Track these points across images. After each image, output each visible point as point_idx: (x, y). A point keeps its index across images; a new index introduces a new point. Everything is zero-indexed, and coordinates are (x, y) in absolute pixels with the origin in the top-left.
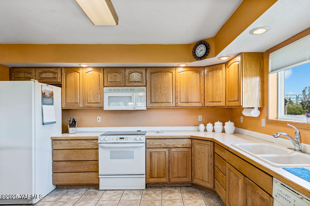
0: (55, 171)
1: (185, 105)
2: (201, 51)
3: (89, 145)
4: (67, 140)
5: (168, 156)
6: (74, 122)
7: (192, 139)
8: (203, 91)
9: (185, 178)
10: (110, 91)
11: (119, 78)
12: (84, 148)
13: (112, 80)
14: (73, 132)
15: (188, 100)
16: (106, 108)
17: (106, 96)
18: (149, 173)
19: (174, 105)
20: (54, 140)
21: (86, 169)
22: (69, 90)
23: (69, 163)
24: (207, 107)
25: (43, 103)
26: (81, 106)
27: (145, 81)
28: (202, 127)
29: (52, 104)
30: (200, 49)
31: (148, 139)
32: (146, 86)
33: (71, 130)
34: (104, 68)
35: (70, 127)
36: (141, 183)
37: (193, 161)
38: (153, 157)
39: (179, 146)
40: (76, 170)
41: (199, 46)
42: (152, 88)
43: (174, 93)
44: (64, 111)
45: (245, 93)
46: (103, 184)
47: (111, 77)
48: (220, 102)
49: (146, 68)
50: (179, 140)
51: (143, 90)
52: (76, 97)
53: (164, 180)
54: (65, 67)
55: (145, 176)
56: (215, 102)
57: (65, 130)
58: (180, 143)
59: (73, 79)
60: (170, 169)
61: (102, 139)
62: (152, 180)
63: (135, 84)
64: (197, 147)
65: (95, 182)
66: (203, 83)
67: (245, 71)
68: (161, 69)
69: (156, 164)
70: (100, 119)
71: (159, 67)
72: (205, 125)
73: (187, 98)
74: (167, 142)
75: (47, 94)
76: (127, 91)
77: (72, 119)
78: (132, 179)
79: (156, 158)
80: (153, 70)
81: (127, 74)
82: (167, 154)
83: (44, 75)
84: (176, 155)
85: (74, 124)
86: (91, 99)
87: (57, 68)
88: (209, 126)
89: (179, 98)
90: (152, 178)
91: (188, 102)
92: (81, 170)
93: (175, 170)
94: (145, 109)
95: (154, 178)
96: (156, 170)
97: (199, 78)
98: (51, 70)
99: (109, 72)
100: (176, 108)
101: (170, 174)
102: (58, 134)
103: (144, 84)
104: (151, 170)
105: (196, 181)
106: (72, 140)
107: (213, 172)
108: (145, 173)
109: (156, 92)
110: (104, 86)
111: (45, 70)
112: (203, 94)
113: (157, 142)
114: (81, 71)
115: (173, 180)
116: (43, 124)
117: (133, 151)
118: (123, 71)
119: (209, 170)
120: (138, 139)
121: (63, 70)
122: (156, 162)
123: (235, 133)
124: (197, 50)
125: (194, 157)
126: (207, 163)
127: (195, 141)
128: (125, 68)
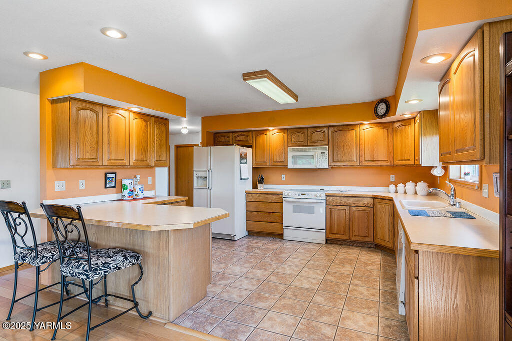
0: (248, 219)
1: (370, 163)
2: (382, 109)
3: (275, 198)
4: (257, 194)
5: (348, 214)
6: (262, 179)
7: (374, 198)
8: (391, 149)
9: (366, 238)
10: (294, 150)
11: (302, 138)
12: (271, 201)
13: (295, 141)
14: (262, 188)
15: (374, 159)
16: (290, 166)
17: (290, 155)
18: (329, 229)
19: (358, 163)
20: (247, 193)
21: (272, 220)
22: (258, 150)
23: (259, 213)
24: (396, 165)
25: (241, 163)
26: (268, 164)
27: (327, 140)
28: (392, 187)
29: (246, 163)
30: (381, 107)
31: (328, 196)
32: (328, 145)
33: (259, 186)
34: (288, 129)
35: (259, 183)
36: (321, 237)
37: (375, 221)
38: (333, 214)
39: (359, 205)
40: (265, 220)
41: (380, 104)
42: (335, 147)
43: (358, 151)
44: (254, 169)
45: (424, 152)
46: (287, 234)
47: (294, 138)
48: (409, 160)
49: (328, 127)
50: (359, 198)
51: (326, 149)
52: (264, 157)
53: (344, 237)
54: (255, 131)
55: (325, 231)
56: (404, 160)
57: (255, 187)
58: (362, 202)
59: (261, 141)
60: (351, 227)
61: (286, 194)
62: (331, 236)
63: (317, 144)
64: (379, 206)
65: (280, 232)
66: (392, 140)
67: (424, 130)
68: (344, 128)
69: (336, 221)
70: (284, 177)
71: (341, 125)
72: (396, 187)
73: (372, 155)
74: (347, 200)
75: (243, 155)
76: (309, 150)
77: (260, 176)
78: (312, 232)
79: (336, 215)
80: (336, 129)
81: (309, 133)
82: (347, 211)
83: (238, 138)
84: (356, 214)
85: (261, 181)
86: (277, 159)
87: (250, 131)
88: (401, 187)
89: (363, 156)
90: (332, 233)
91: (373, 161)
92: (268, 220)
93: (356, 229)
94: (327, 167)
95: (334, 234)
96: (336, 226)
97: (387, 134)
98: (243, 133)
99: (293, 133)
100: (361, 167)
101: (351, 232)
102: (249, 188)
103: (327, 143)
104: (331, 227)
105: (378, 241)
106: (261, 194)
107: (393, 231)
108: (324, 228)
109: (338, 151)
110: (288, 147)
111: (239, 133)
112: (391, 152)
113: (337, 200)
114: (268, 133)
115: (353, 238)
116: (241, 179)
117: (314, 207)
118: (305, 131)
119: (389, 230)
120: (318, 195)
121: (254, 132)
122: (336, 218)
123: (429, 194)
124: (378, 108)
125: (376, 217)
126: (387, 222)
127: (377, 200)
128: (307, 128)
